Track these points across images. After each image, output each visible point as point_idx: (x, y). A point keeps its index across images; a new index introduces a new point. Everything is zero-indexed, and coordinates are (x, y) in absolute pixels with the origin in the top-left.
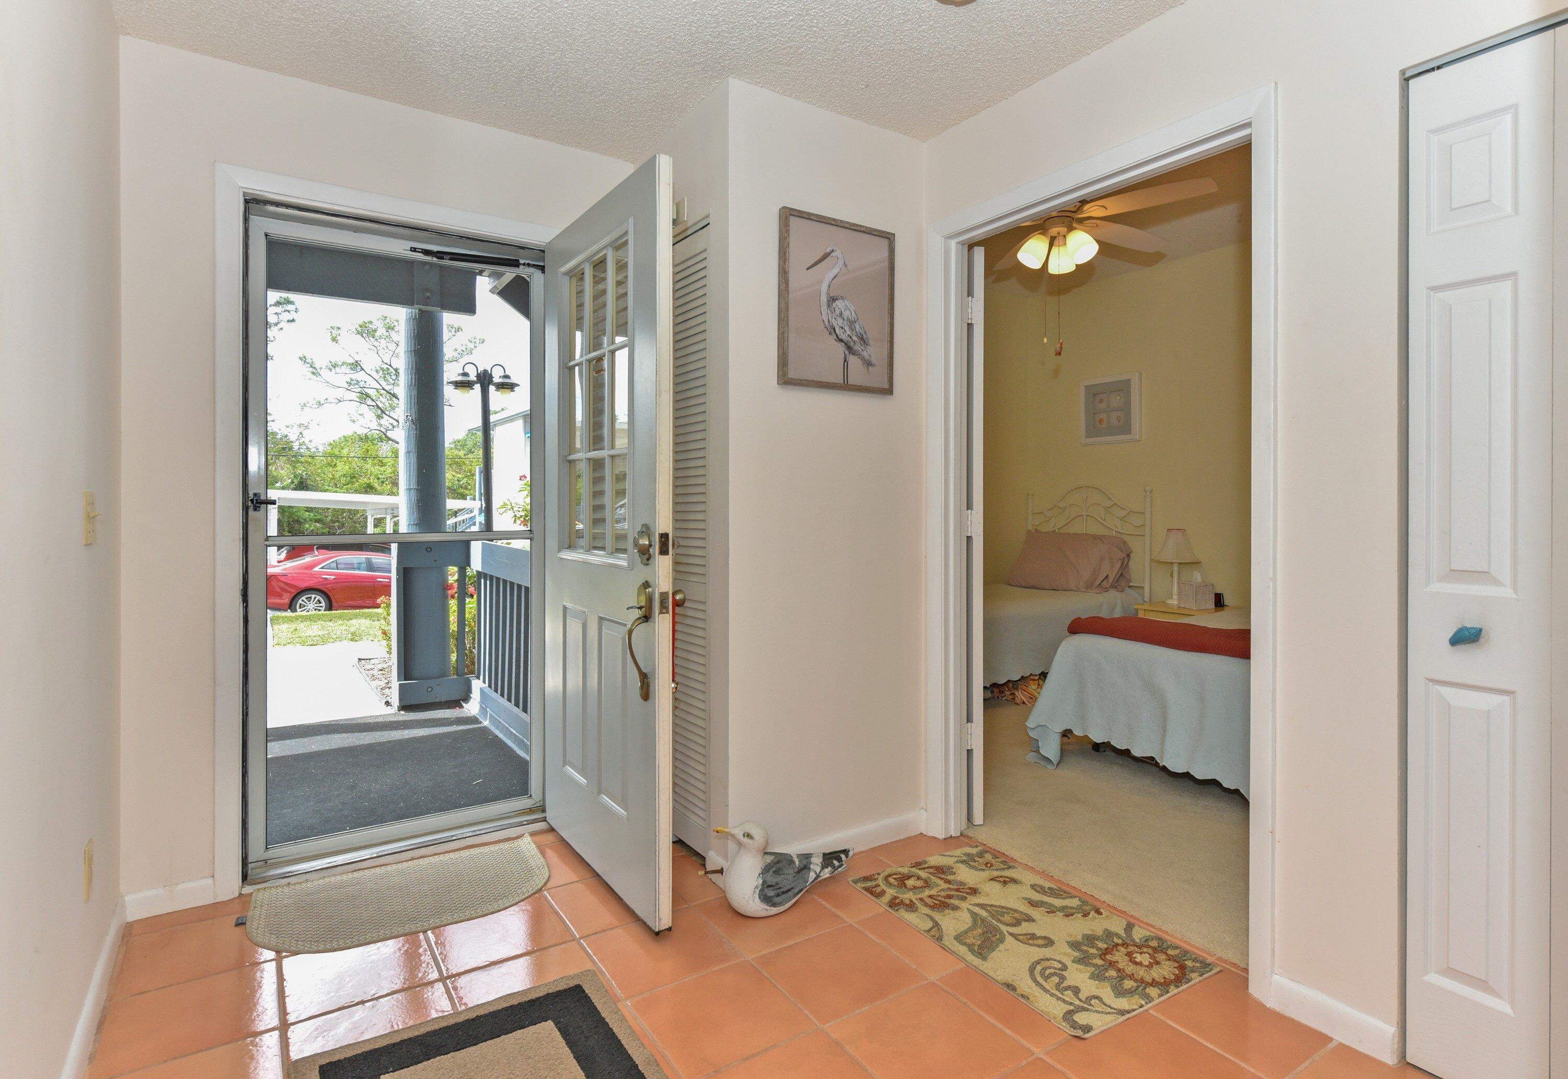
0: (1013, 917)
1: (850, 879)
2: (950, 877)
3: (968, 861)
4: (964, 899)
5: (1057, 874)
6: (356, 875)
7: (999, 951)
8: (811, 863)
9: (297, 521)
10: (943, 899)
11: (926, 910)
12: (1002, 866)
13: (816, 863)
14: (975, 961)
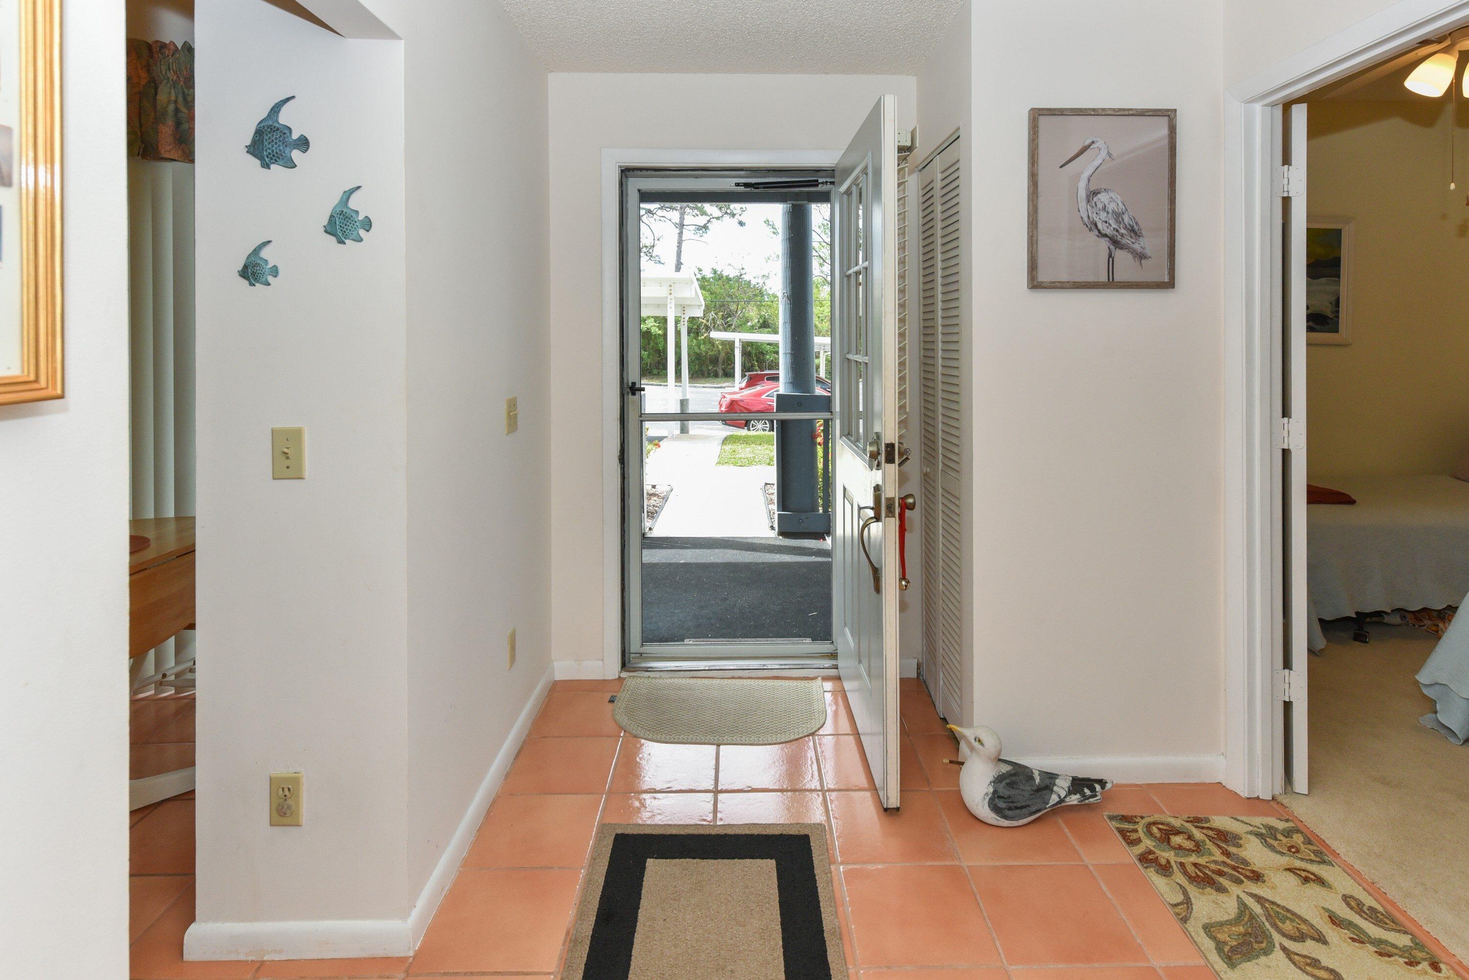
0: (1297, 928)
1: (1106, 813)
2: (1232, 850)
3: (1267, 836)
4: (1239, 882)
5: (1393, 894)
6: (692, 681)
7: (1257, 964)
8: (1054, 785)
9: (762, 353)
10: (1210, 873)
11: (1181, 879)
12: (1313, 857)
13: (1062, 786)
14: (1219, 964)
